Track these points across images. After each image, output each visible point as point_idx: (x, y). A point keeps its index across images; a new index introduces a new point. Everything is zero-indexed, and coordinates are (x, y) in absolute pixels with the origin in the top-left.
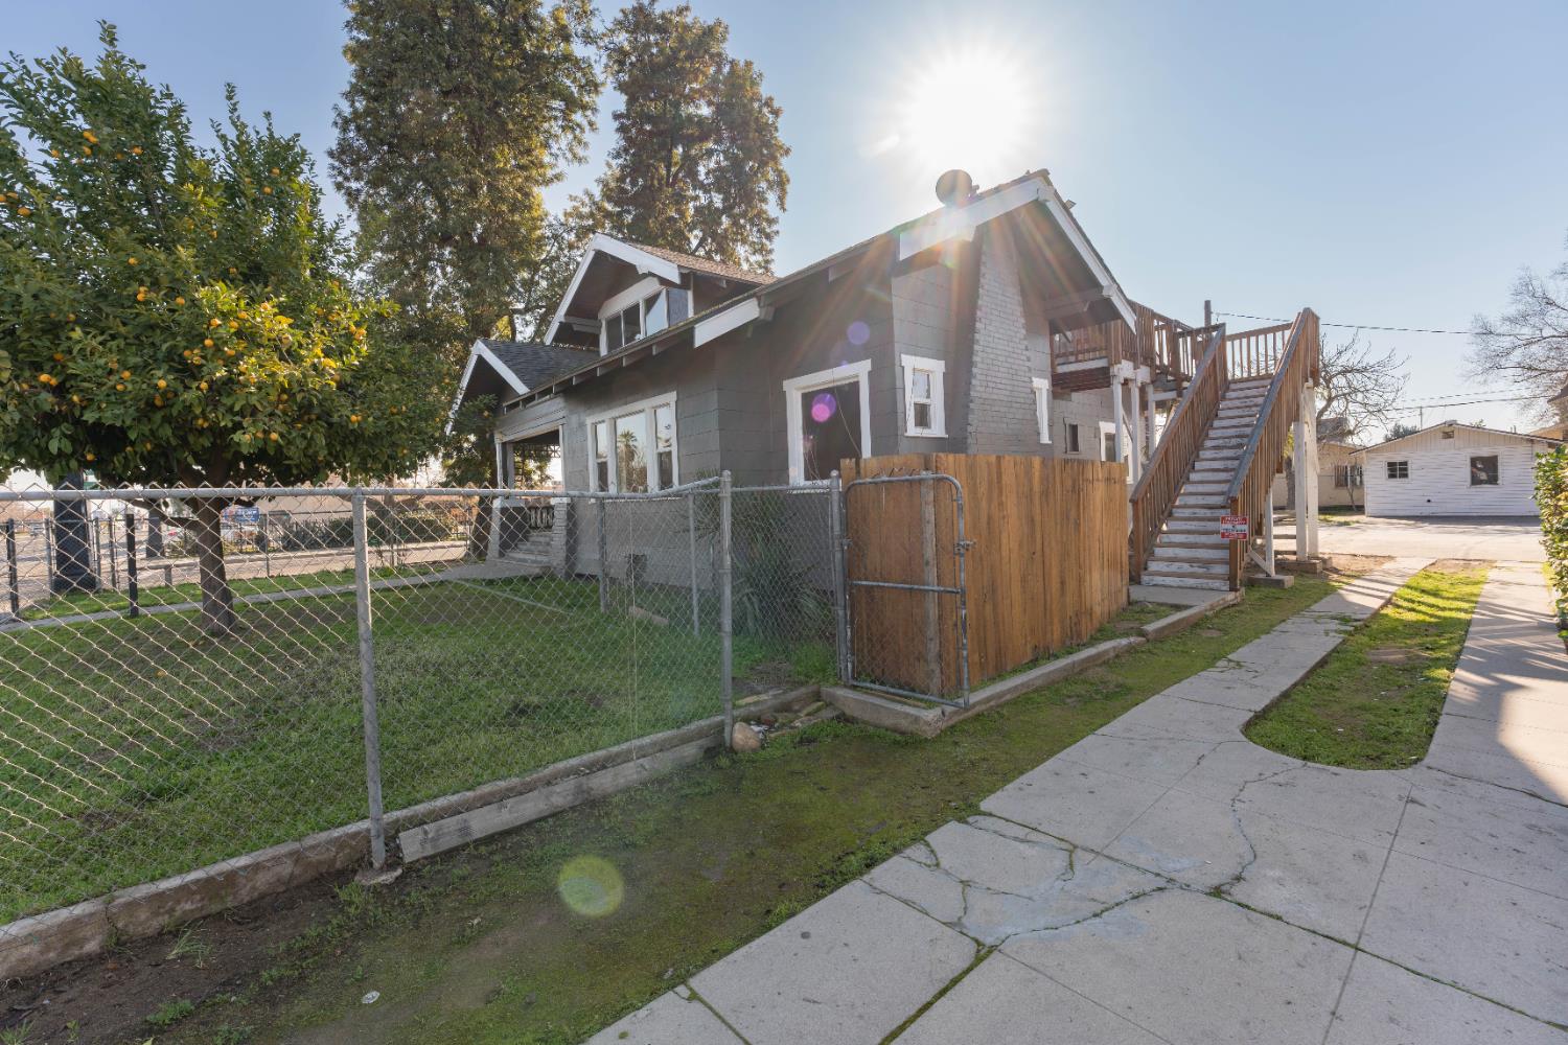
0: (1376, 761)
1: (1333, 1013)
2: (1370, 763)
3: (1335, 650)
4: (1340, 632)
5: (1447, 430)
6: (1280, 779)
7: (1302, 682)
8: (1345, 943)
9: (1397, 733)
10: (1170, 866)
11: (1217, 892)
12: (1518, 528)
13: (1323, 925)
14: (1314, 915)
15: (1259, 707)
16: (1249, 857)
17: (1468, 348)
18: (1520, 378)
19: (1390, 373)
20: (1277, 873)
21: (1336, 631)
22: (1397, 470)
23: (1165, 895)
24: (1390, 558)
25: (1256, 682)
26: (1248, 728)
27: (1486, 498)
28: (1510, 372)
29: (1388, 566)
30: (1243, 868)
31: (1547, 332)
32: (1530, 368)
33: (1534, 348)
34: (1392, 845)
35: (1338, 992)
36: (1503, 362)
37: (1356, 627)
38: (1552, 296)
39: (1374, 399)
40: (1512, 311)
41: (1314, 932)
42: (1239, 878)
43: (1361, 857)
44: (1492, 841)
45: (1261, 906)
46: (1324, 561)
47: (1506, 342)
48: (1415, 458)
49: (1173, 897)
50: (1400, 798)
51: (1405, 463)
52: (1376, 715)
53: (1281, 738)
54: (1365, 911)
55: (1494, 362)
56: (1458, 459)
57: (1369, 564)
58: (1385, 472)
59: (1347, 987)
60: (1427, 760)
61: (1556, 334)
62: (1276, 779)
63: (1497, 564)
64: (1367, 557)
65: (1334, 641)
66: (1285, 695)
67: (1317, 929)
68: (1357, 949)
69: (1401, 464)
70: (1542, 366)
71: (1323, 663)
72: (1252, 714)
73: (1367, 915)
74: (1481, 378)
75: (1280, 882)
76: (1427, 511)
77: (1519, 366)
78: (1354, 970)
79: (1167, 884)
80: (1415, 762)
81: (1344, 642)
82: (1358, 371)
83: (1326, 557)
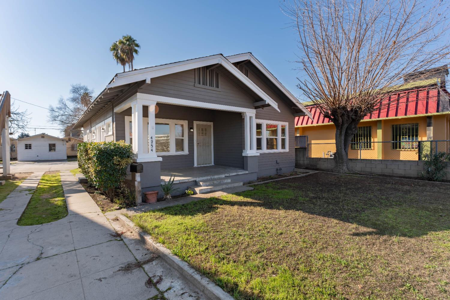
0: (58, 218)
1: (77, 261)
2: (56, 220)
3: (31, 199)
4: (30, 193)
5: (43, 136)
6: (38, 230)
7: (27, 208)
8: (73, 251)
9: (59, 212)
10: (20, 262)
11: (38, 259)
12: (60, 163)
13: (67, 250)
14: (64, 250)
15: (19, 217)
16: (41, 249)
17: (48, 114)
18: (60, 124)
19: (26, 116)
20: (51, 247)
21: (29, 194)
22: (28, 147)
23: (23, 268)
24: (32, 173)
25: (12, 212)
26: (18, 223)
27: (53, 155)
28: (58, 122)
29: (32, 175)
30: (41, 251)
31: (66, 113)
32: (63, 122)
33: (63, 117)
34: (71, 231)
35: (76, 258)
36: (56, 119)
37: (34, 191)
38: (67, 104)
39: (21, 124)
40: (58, 106)
41: (66, 252)
42: (42, 253)
43: (67, 236)
44: (87, 222)
45: (51, 255)
46: (13, 175)
47: (57, 114)
48: (33, 143)
49: (26, 267)
50: (68, 222)
51: (31, 145)
52: (51, 210)
53: (30, 223)
54: (73, 244)
55: (54, 119)
56: (46, 144)
57: (27, 175)
58: (24, 147)
59: (77, 256)
60: (69, 214)
61: (68, 114)
62: (36, 231)
63: (60, 171)
64: (25, 173)
65: (30, 196)
66: (24, 213)
67: (66, 251)
68: (75, 250)
69: (29, 145)
70: (65, 122)
71: (30, 202)
72: (18, 220)
73: (74, 244)
74: (51, 122)
75: (52, 249)
76: (38, 159)
77: (60, 121)
78: (77, 254)
79: (22, 266)
80: (66, 215)
81: (33, 196)
82: (15, 114)
83: (13, 174)
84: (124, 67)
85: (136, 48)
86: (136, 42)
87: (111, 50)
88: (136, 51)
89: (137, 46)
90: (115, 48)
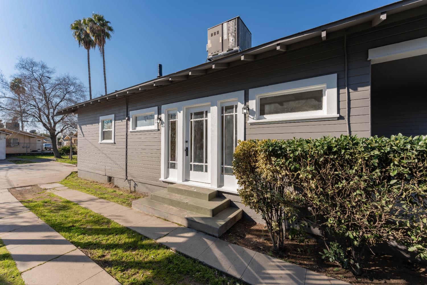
84: (88, 51)
85: (110, 32)
86: (109, 24)
87: (72, 29)
88: (108, 36)
89: (110, 29)
90: (77, 27)
